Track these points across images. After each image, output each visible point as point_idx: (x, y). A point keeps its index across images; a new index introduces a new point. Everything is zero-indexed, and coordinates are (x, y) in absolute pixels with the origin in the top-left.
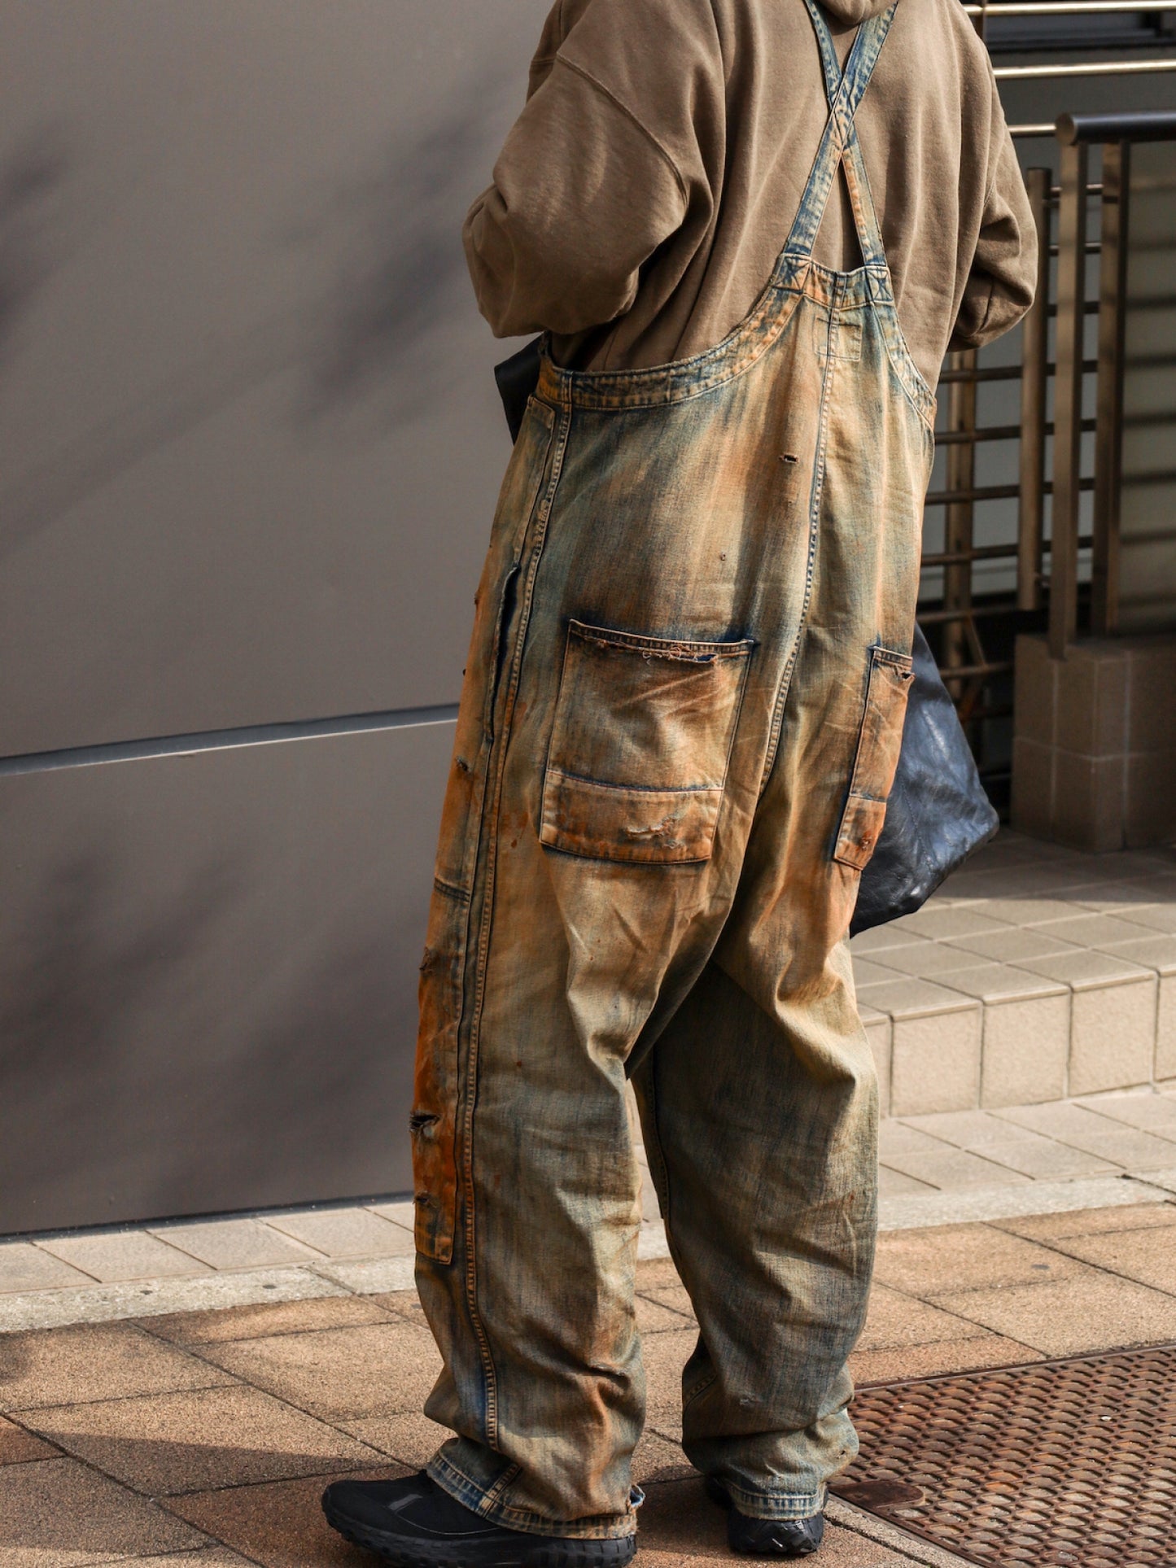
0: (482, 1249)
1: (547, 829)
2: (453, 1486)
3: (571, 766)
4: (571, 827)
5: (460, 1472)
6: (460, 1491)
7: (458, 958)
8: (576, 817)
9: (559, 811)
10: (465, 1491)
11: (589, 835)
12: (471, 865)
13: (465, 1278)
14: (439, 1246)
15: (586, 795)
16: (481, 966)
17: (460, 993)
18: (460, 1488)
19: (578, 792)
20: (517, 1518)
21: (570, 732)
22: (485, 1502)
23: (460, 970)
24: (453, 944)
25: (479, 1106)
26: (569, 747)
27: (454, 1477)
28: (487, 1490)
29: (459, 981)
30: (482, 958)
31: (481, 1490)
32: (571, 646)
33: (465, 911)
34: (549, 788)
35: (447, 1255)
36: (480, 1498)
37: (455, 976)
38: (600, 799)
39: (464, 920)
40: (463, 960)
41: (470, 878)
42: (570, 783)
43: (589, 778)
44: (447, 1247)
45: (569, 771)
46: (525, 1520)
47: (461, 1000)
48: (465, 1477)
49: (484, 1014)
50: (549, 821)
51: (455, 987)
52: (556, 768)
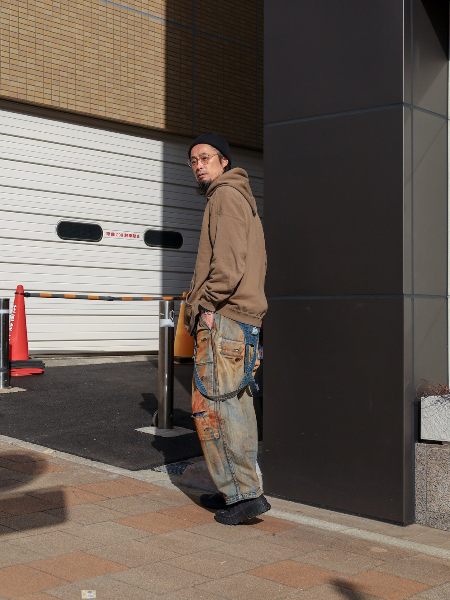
0: (226, 432)
3: (224, 337)
4: (225, 349)
8: (225, 347)
11: (228, 350)
15: (227, 342)
19: (226, 342)
20: (246, 496)
21: (224, 330)
22: (240, 498)
26: (224, 333)
35: (218, 437)
37: (211, 380)
38: (230, 343)
42: (224, 340)
43: (228, 339)
44: (218, 435)
45: (224, 338)
46: (248, 496)
51: (211, 382)
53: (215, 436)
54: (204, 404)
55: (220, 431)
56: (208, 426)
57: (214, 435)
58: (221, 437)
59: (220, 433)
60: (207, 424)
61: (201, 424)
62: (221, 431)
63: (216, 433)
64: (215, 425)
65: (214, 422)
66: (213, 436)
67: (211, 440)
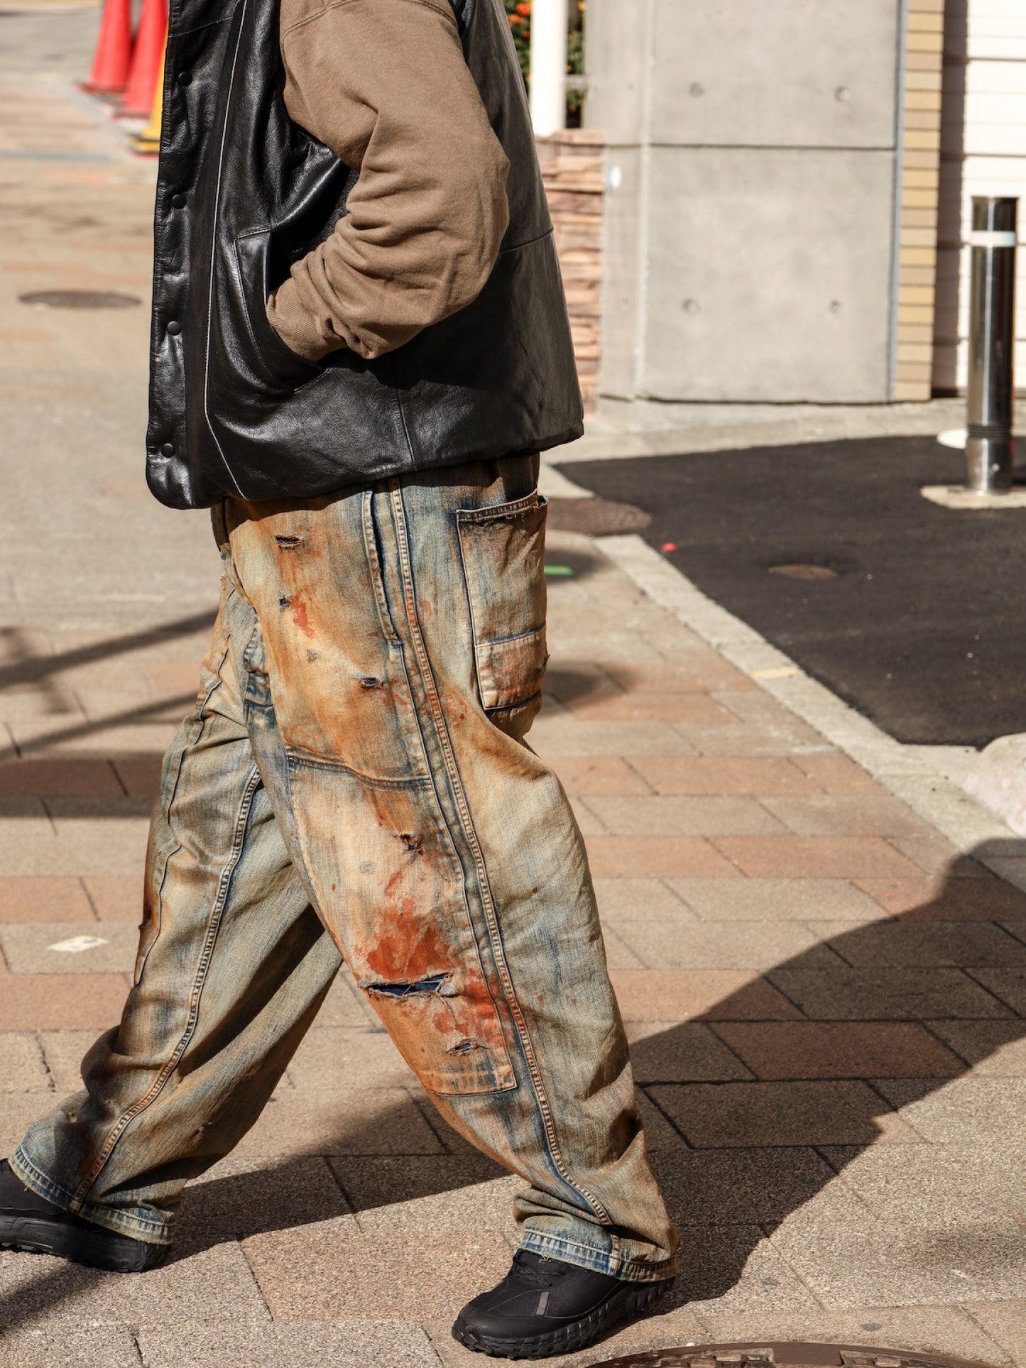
0: (543, 1062)
1: (487, 695)
2: (580, 1258)
3: (496, 633)
5: (581, 1245)
6: (589, 1261)
7: (441, 832)
9: (494, 676)
10: (593, 1259)
12: (420, 754)
13: (533, 1093)
14: (500, 1076)
16: (468, 830)
17: (456, 858)
18: (587, 1258)
22: (613, 1263)
23: (448, 840)
24: (431, 823)
25: (506, 943)
26: (491, 618)
27: (577, 1250)
28: (610, 1252)
29: (452, 849)
30: (466, 823)
31: (606, 1253)
32: (463, 533)
33: (431, 793)
34: (482, 661)
35: (510, 1081)
36: (608, 1261)
37: (445, 846)
39: (433, 801)
40: (447, 832)
41: (423, 766)
45: (495, 638)
47: (458, 864)
48: (587, 1247)
49: (488, 866)
50: (488, 688)
51: (449, 855)
52: (483, 640)
53: (499, 1080)
54: (433, 947)
55: (518, 1058)
56: (467, 1034)
57: (495, 1073)
58: (525, 1084)
59: (520, 1066)
60: (459, 1027)
61: (433, 1025)
62: (522, 1056)
63: (503, 1064)
64: (495, 1032)
65: (490, 1016)
66: (491, 1079)
67: (479, 1094)
